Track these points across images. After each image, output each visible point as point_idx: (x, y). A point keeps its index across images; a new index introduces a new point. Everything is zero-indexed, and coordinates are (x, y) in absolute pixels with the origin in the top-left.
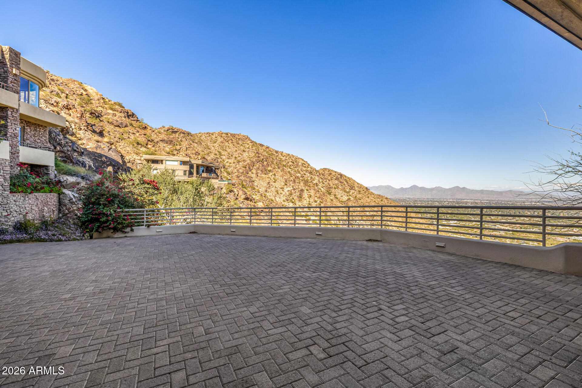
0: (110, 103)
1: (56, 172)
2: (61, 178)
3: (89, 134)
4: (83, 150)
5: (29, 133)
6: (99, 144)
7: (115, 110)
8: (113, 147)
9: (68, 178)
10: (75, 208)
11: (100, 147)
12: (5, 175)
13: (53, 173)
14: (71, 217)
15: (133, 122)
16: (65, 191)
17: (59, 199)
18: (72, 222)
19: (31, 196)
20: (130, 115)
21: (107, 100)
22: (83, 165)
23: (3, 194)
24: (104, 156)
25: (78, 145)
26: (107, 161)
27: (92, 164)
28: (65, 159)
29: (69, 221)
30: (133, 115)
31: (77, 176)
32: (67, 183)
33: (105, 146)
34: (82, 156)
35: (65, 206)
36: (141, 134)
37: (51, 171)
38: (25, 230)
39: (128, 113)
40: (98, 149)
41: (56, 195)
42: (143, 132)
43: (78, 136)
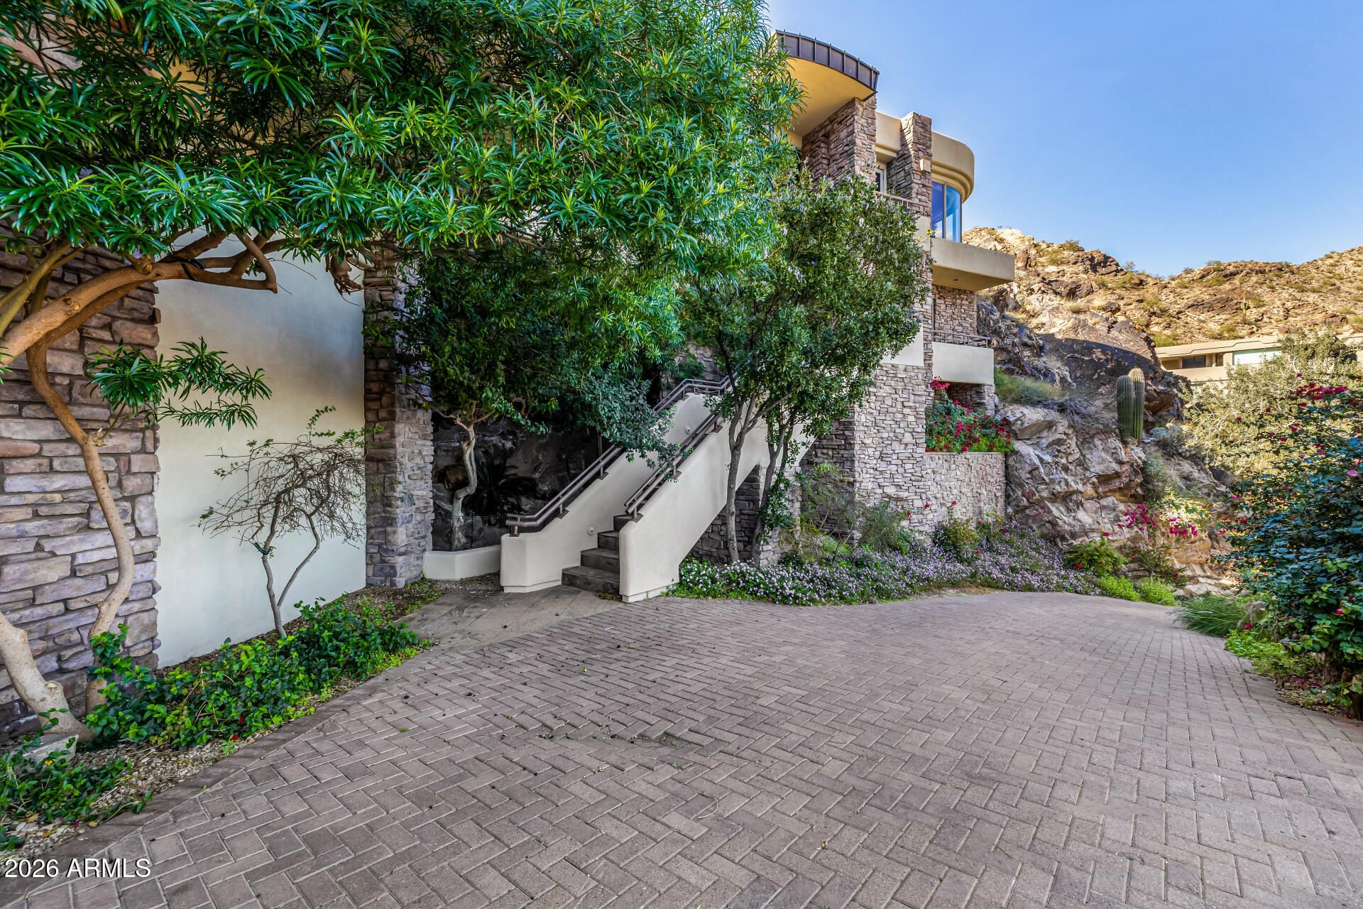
0: (1050, 249)
1: (997, 400)
2: (1009, 414)
3: (1053, 301)
4: (1041, 342)
5: (944, 314)
6: (1082, 317)
7: (1062, 263)
8: (1121, 318)
9: (1026, 411)
10: (1045, 494)
11: (1085, 325)
12: (917, 405)
13: (990, 399)
14: (1034, 517)
15: (1105, 278)
16: (1018, 445)
17: (1007, 467)
18: (1038, 532)
19: (960, 458)
20: (1099, 264)
21: (1044, 246)
22: (1047, 374)
23: (915, 455)
24: (1099, 346)
25: (1031, 331)
26: (1107, 360)
27: (1068, 374)
28: (1011, 366)
29: (1031, 528)
30: (1106, 260)
31: (1045, 406)
32: (1022, 424)
33: (1097, 320)
34: (1040, 356)
35: (1021, 485)
36: (1129, 301)
37: (987, 398)
38: (955, 548)
39: (1092, 259)
40: (1080, 330)
41: (1000, 457)
42: (1135, 295)
43: (1028, 308)
